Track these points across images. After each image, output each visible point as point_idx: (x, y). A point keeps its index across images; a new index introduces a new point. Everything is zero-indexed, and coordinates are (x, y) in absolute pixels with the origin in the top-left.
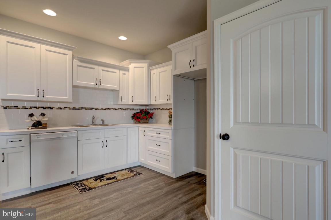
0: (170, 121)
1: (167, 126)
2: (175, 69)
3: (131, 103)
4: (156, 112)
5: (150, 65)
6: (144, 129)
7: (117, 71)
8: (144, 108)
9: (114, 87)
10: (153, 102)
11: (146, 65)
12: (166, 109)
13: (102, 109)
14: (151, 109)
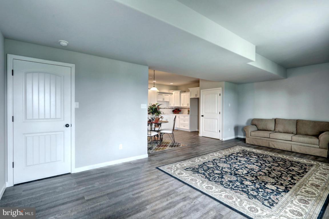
0: (188, 113)
1: (187, 115)
2: (191, 96)
3: (173, 106)
4: (182, 109)
5: (181, 92)
6: (179, 116)
7: (169, 95)
8: (177, 108)
9: (168, 100)
10: (182, 106)
11: (179, 92)
12: (187, 108)
13: (163, 108)
14: (180, 108)
